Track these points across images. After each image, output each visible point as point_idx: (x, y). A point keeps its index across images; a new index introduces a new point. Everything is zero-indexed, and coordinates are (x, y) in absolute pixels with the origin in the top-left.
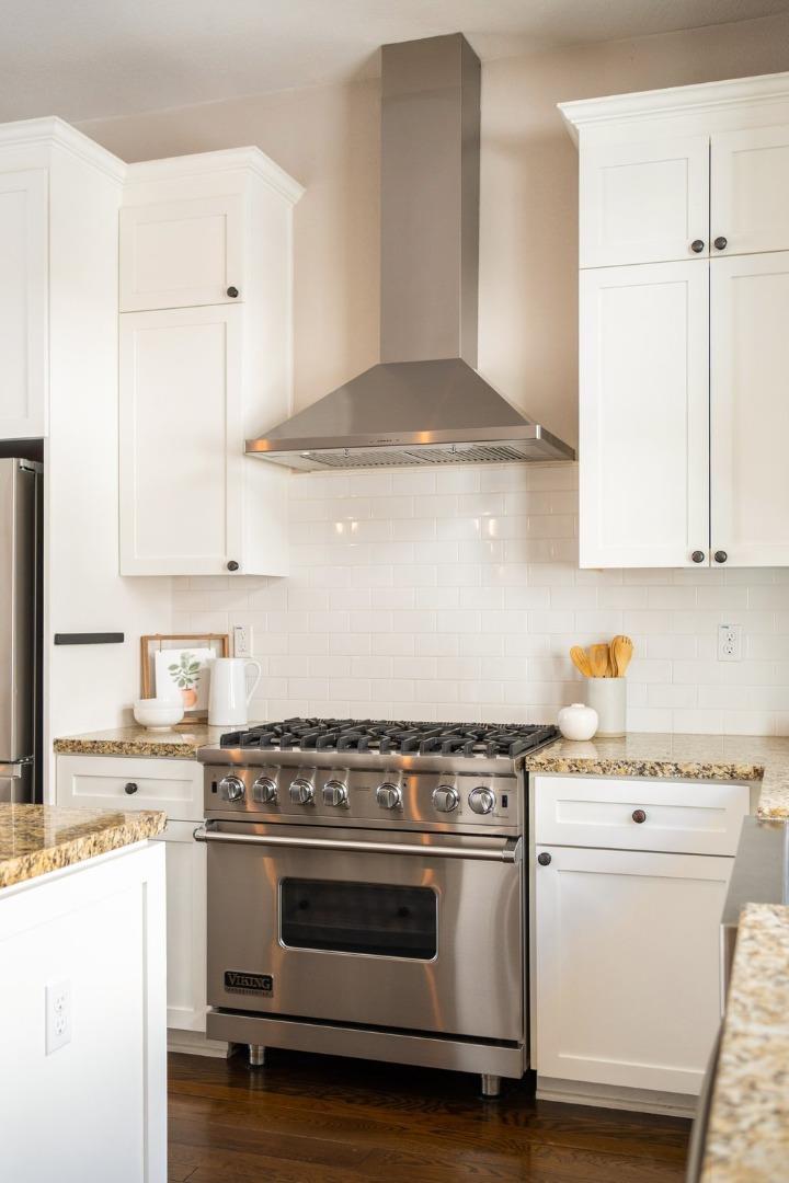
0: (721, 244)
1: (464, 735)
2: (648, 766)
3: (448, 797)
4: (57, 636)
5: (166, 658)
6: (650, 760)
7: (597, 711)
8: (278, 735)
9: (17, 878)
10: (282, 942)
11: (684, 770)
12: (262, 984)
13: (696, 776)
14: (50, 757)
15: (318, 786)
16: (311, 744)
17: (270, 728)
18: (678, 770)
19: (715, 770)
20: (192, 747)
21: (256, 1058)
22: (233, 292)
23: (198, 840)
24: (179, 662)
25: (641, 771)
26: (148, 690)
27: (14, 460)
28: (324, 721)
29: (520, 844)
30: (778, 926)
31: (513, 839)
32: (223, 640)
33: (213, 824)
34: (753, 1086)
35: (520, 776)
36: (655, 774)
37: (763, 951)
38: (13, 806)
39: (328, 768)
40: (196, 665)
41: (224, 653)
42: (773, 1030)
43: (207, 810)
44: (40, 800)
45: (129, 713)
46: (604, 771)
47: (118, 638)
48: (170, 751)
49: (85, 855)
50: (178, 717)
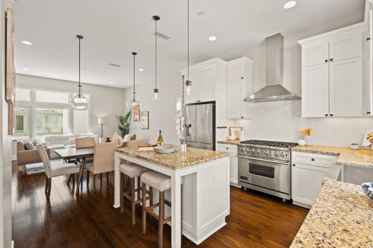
0: (331, 60)
1: (280, 144)
2: (315, 151)
3: (276, 154)
4: (217, 127)
5: (233, 130)
6: (316, 150)
7: (305, 141)
8: (249, 142)
9: (208, 161)
10: (249, 173)
11: (323, 153)
12: (246, 178)
13: (325, 154)
14: (217, 144)
15: (255, 150)
16: (254, 144)
17: (248, 141)
18: (321, 153)
19: (329, 153)
20: (236, 143)
21: (245, 189)
22: (242, 78)
23: (237, 156)
24: (235, 131)
25: (313, 152)
26: (230, 135)
27: (212, 104)
28: (257, 140)
29: (289, 162)
30: (333, 184)
31: (288, 161)
32: (241, 128)
33: (239, 154)
34: (317, 212)
35: (290, 151)
36: (316, 153)
37: (328, 188)
38: (212, 151)
39: (256, 148)
40: (237, 131)
41: (241, 129)
42: (324, 203)
43: (238, 152)
44: (215, 150)
45: (227, 138)
46: (306, 152)
47: (226, 127)
48: (233, 144)
49: (218, 158)
50: (234, 139)
